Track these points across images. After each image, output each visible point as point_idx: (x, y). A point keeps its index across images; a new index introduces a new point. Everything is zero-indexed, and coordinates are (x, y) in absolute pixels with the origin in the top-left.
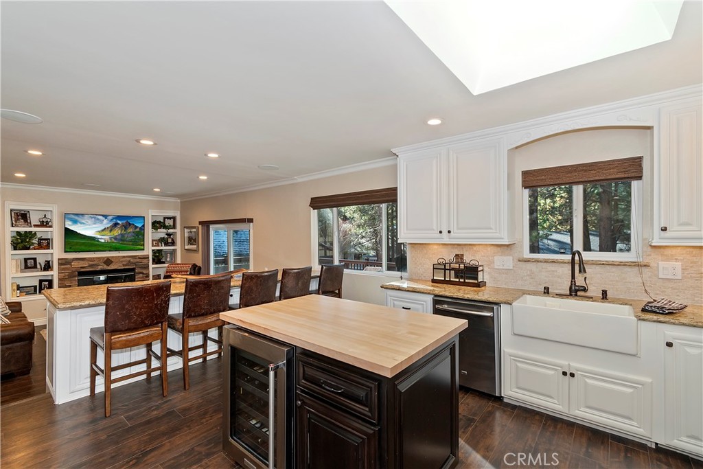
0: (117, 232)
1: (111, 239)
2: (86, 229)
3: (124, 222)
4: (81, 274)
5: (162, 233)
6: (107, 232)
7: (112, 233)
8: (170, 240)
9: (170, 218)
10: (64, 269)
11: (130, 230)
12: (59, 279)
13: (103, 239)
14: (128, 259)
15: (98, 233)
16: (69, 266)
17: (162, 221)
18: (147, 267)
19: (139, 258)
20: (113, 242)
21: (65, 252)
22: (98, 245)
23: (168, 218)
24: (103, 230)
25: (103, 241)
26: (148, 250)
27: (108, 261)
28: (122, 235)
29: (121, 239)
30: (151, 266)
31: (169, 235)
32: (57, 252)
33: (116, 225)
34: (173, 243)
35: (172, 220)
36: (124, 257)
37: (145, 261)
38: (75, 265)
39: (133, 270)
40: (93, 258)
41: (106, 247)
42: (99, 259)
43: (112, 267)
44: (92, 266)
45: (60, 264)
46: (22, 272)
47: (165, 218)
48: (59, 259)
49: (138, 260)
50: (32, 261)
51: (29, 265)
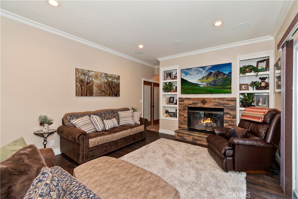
0: (211, 79)
1: (207, 85)
3: (216, 71)
4: (190, 108)
5: (251, 77)
6: (205, 80)
7: (208, 80)
8: (263, 84)
9: (263, 61)
10: (181, 104)
11: (220, 77)
13: (203, 84)
14: (218, 101)
15: (199, 81)
16: (183, 103)
17: (255, 65)
18: (234, 109)
19: (227, 100)
20: (209, 87)
21: (181, 94)
22: (199, 89)
23: (261, 62)
24: (202, 79)
25: (202, 86)
26: (236, 93)
27: (204, 101)
28: (215, 81)
29: (214, 84)
30: (239, 108)
31: (263, 79)
32: (178, 94)
33: (210, 74)
34: (267, 87)
35: (265, 62)
36: (215, 99)
37: (232, 103)
38: (186, 102)
39: (222, 110)
40: (195, 98)
41: (204, 91)
42: (198, 99)
43: (207, 106)
44: (194, 103)
45: (179, 101)
46: (167, 104)
47: (258, 62)
48: (179, 98)
49: (226, 102)
50: (172, 99)
51: (171, 101)
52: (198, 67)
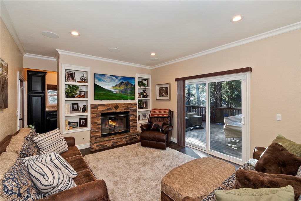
0: (122, 88)
1: (119, 92)
2: (106, 85)
3: (126, 81)
4: (103, 115)
6: (117, 87)
7: (120, 88)
8: (145, 94)
9: (145, 80)
10: (94, 111)
11: (129, 87)
12: (92, 118)
13: (116, 91)
14: (127, 105)
15: (113, 88)
16: (96, 109)
18: (135, 111)
19: (132, 105)
20: (121, 94)
21: (95, 100)
22: (112, 95)
24: (116, 86)
25: (115, 93)
26: (136, 101)
27: (117, 106)
28: (125, 89)
29: (125, 92)
30: (138, 110)
31: (144, 91)
32: (90, 100)
33: (122, 83)
34: (147, 96)
35: (147, 81)
36: (125, 104)
37: (134, 107)
38: (100, 108)
39: (128, 112)
40: (109, 104)
41: (117, 97)
42: (112, 104)
43: (119, 110)
44: (108, 109)
45: (92, 108)
46: (71, 113)
47: (142, 80)
48: (91, 105)
49: (131, 106)
50: (76, 105)
51: (74, 108)
52: (112, 76)
